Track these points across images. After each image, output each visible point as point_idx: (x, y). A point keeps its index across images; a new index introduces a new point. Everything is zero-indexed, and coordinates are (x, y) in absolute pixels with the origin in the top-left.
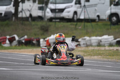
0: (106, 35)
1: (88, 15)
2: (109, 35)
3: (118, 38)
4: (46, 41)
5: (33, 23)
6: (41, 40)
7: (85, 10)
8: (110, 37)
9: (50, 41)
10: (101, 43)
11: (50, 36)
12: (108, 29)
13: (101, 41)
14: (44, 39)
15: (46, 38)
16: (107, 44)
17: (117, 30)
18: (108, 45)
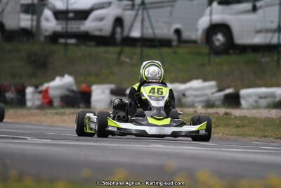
0: (197, 78)
1: (152, 27)
2: (205, 80)
3: (229, 87)
4: (40, 92)
5: (8, 46)
6: (29, 90)
7: (143, 13)
8: (207, 84)
9: (52, 93)
10: (184, 100)
11: (53, 79)
12: (203, 65)
13: (184, 95)
14: (37, 87)
15: (42, 84)
16: (200, 102)
17: (226, 68)
18: (203, 104)
